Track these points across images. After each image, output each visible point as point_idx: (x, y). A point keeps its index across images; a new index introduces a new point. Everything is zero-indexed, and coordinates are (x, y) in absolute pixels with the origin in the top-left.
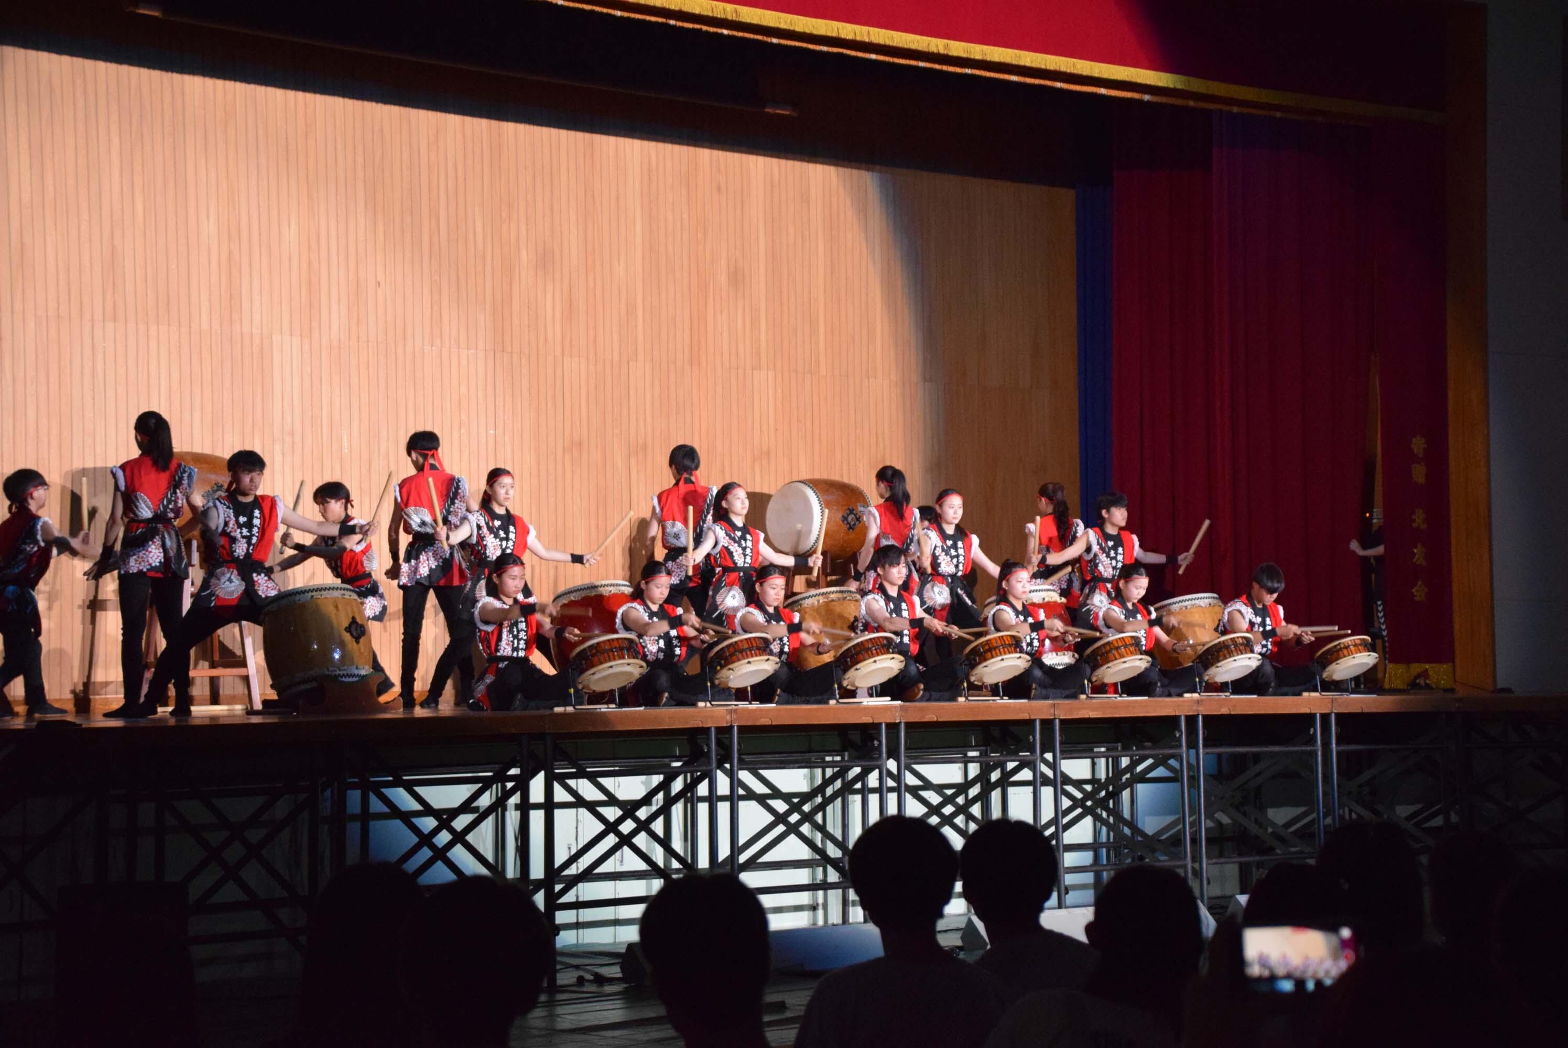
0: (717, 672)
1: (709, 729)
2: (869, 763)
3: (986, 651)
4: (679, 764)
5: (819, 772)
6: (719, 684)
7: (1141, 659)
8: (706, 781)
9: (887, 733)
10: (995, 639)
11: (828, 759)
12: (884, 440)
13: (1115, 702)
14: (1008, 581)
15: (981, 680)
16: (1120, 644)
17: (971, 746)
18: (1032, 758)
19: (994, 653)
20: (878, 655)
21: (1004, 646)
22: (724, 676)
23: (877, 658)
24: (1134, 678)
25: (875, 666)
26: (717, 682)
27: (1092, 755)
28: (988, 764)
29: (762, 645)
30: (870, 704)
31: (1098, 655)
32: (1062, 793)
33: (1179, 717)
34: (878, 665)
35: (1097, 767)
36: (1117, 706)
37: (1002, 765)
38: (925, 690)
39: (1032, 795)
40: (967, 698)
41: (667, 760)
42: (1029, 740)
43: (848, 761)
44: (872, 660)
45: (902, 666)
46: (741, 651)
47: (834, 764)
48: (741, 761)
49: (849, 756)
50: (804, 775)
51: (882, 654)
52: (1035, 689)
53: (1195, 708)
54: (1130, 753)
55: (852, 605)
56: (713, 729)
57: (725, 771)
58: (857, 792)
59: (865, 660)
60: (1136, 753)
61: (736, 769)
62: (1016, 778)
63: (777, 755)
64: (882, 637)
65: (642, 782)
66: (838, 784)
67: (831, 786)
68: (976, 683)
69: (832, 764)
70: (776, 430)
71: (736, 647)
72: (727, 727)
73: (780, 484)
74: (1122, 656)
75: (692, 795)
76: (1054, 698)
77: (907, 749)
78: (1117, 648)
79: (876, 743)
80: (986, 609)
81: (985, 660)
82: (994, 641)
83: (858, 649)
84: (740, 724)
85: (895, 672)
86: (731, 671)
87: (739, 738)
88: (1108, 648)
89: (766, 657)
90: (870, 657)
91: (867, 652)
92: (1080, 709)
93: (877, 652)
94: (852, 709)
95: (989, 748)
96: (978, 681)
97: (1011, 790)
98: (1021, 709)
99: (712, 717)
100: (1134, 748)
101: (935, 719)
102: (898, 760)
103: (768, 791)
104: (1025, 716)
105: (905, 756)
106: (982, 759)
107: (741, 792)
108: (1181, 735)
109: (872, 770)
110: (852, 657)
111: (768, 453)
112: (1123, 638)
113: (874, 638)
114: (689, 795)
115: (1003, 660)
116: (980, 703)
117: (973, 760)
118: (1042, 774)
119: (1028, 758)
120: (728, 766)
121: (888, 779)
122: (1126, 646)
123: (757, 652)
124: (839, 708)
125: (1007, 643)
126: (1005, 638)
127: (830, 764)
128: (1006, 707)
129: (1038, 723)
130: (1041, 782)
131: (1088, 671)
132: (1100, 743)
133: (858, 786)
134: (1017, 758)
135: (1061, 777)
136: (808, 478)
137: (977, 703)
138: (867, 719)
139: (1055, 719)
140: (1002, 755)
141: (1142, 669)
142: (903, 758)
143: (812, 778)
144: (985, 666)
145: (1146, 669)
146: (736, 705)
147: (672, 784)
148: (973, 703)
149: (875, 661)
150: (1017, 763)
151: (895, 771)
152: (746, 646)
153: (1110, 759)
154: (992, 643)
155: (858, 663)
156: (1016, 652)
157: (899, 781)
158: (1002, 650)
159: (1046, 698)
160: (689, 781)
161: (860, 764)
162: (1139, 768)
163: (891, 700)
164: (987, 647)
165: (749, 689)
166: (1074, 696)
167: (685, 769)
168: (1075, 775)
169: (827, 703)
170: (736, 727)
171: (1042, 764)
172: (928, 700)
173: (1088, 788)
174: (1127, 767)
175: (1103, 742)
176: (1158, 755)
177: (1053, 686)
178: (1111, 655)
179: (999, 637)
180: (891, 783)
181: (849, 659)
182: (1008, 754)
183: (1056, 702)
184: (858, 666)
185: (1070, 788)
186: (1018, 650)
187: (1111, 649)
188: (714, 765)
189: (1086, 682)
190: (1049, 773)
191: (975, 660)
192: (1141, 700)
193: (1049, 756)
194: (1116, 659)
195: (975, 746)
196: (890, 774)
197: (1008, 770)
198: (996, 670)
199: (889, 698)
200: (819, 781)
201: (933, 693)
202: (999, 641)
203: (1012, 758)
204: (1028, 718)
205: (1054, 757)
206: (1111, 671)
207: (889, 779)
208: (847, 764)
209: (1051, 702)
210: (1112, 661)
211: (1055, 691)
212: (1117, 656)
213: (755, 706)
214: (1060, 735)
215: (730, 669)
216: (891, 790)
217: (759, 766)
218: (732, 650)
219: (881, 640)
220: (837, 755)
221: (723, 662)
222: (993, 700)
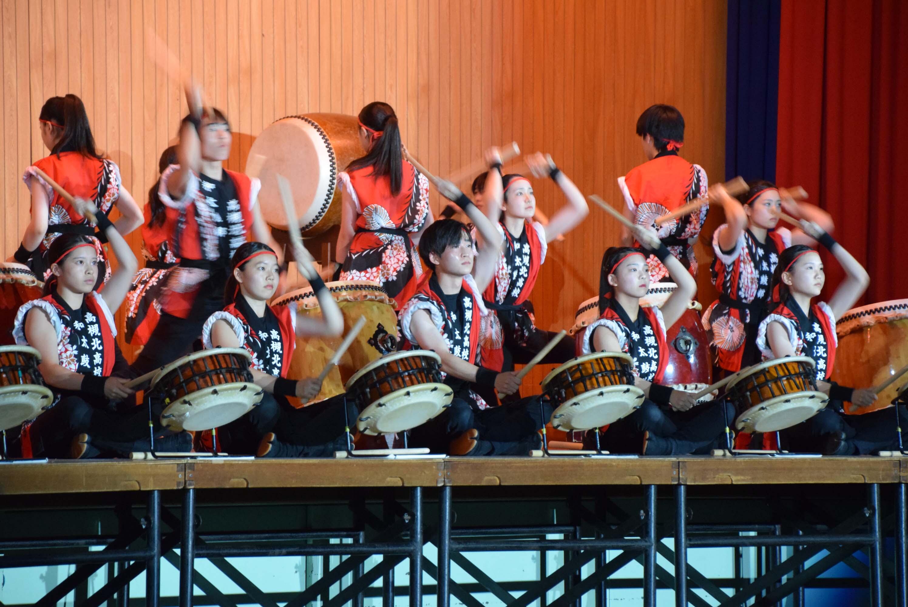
0: (164, 406)
1: (150, 493)
2: (395, 549)
3: (576, 381)
4: (101, 548)
5: (318, 560)
6: (168, 426)
7: (812, 397)
8: (143, 575)
9: (423, 503)
10: (591, 362)
11: (334, 541)
12: (429, 55)
13: (771, 462)
14: (615, 273)
15: (567, 424)
16: (781, 373)
17: (553, 525)
18: (643, 544)
19: (588, 383)
20: (413, 384)
21: (604, 373)
22: (176, 413)
23: (411, 389)
24: (802, 424)
25: (407, 401)
26: (164, 422)
27: (735, 541)
28: (576, 552)
29: (235, 366)
30: (398, 457)
31: (747, 391)
32: (688, 600)
33: (871, 485)
34: (413, 399)
35: (743, 561)
36: (772, 467)
37: (599, 555)
38: (481, 438)
39: (642, 601)
40: (546, 452)
41: (82, 542)
42: (639, 517)
43: (363, 545)
44: (404, 391)
45: (448, 400)
46: (203, 375)
47: (343, 549)
48: (197, 543)
49: (366, 538)
50: (296, 567)
51: (419, 383)
52: (649, 439)
53: (895, 472)
54: (792, 539)
55: (375, 308)
56: (156, 493)
57: (172, 559)
58: (375, 593)
59: (392, 391)
60: (802, 539)
61: (190, 555)
62: (617, 575)
63: (255, 536)
64: (418, 357)
65: (42, 577)
66: (348, 580)
67: (338, 583)
68: (560, 428)
69: (339, 550)
70: (263, 35)
71: (195, 368)
72: (178, 491)
73: (268, 121)
74: (783, 392)
75: (121, 596)
76: (678, 453)
77: (453, 527)
78: (777, 380)
79: (407, 518)
80: (579, 316)
81: (576, 394)
82: (589, 366)
83: (382, 374)
84: (198, 487)
85: (438, 410)
86: (187, 406)
87: (196, 508)
88: (762, 379)
89: (242, 384)
90: (400, 387)
91: (396, 379)
92: (717, 471)
93: (411, 379)
94: (372, 466)
95: (578, 528)
96: (564, 426)
97: (612, 594)
98: (627, 470)
99: (154, 476)
100: (801, 533)
101: (497, 482)
102: (439, 544)
103: (239, 591)
104: (634, 480)
105: (450, 539)
106: (566, 545)
107: (198, 591)
108: (873, 514)
109: (399, 559)
110: (373, 386)
111: (250, 72)
112: (785, 364)
113: (407, 358)
114: (115, 596)
115: (601, 394)
116: (566, 459)
117: (554, 545)
118: (659, 570)
119: (636, 544)
120: (178, 551)
121: (425, 573)
122: (789, 377)
123: (228, 376)
124: (351, 464)
125: (608, 368)
126: (605, 361)
127: (337, 550)
128: (606, 465)
129: (653, 490)
130: (656, 581)
131: (731, 412)
132: (748, 524)
133: (379, 583)
134: (621, 544)
135: (687, 574)
136: (311, 111)
137: (561, 458)
138: (394, 481)
139: (679, 485)
140: (598, 538)
141: (814, 413)
142: (447, 542)
143: (308, 571)
144: (575, 404)
145: (820, 412)
146: (192, 457)
147: (90, 579)
148: (555, 459)
149: (408, 394)
150: (620, 552)
151: (434, 561)
152: (210, 367)
153: (764, 549)
154: (586, 369)
155: (382, 395)
156: (622, 383)
157: (440, 579)
158: (601, 380)
159: (667, 453)
160: (116, 574)
161: (381, 549)
162: (808, 564)
163: (431, 453)
164: (578, 375)
165: (214, 433)
166: (707, 452)
167: (110, 556)
168: (709, 573)
169: (332, 455)
170: (191, 491)
171: (658, 555)
172: (489, 454)
173: (730, 592)
174: (789, 560)
175: (755, 524)
176: (836, 544)
177: (677, 436)
178: (766, 390)
179: (597, 360)
180: (428, 580)
181: (368, 390)
182: (606, 538)
183: (681, 459)
184: (382, 400)
185: (701, 593)
186: (625, 379)
187: (767, 381)
188: (156, 549)
189: (728, 430)
190: (670, 568)
191: (560, 394)
192: (813, 459)
193: (669, 542)
194: (774, 396)
195: (558, 525)
196: (427, 565)
197: (607, 561)
198: (592, 409)
199: (427, 450)
200: (318, 575)
201: (497, 445)
202: (596, 367)
203: (615, 544)
204: (639, 483)
205: (677, 544)
206: (766, 414)
207: (425, 575)
208: (361, 549)
209: (674, 459)
210: (768, 398)
211: (679, 442)
212: (777, 392)
213: (222, 459)
214: (687, 511)
215: (185, 402)
216: (428, 590)
217: (226, 551)
218: (188, 372)
219: (418, 360)
220: (348, 536)
221: (174, 391)
222: (585, 455)
